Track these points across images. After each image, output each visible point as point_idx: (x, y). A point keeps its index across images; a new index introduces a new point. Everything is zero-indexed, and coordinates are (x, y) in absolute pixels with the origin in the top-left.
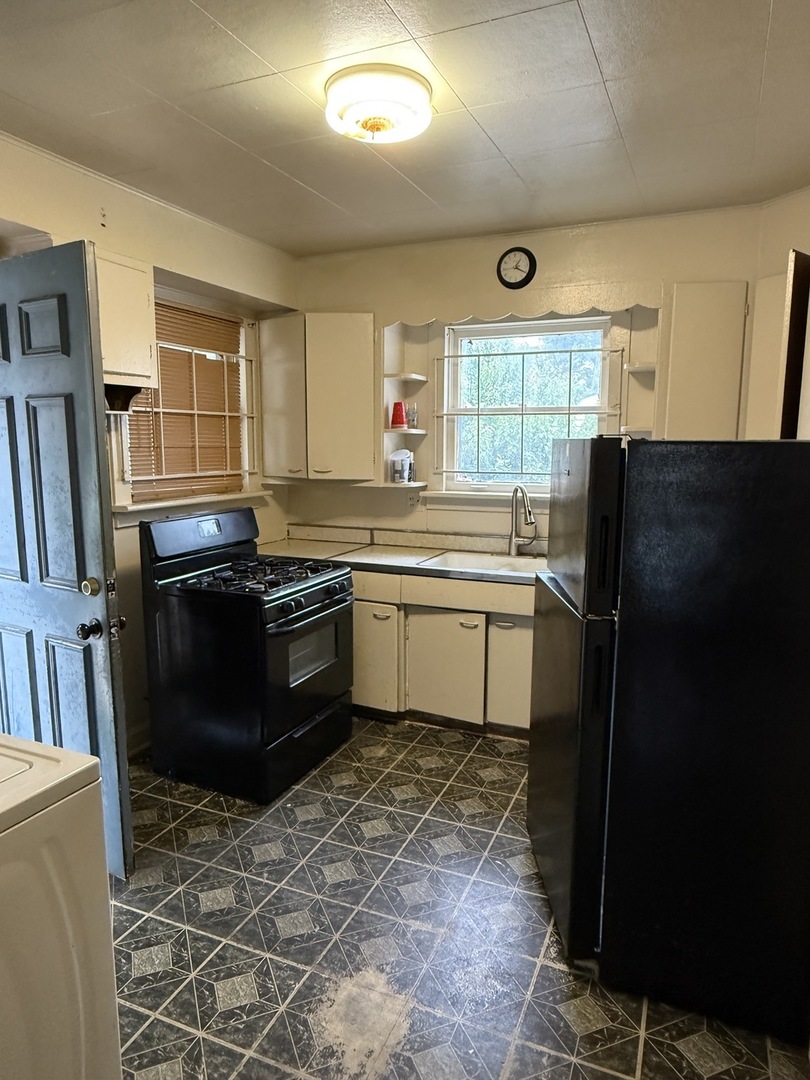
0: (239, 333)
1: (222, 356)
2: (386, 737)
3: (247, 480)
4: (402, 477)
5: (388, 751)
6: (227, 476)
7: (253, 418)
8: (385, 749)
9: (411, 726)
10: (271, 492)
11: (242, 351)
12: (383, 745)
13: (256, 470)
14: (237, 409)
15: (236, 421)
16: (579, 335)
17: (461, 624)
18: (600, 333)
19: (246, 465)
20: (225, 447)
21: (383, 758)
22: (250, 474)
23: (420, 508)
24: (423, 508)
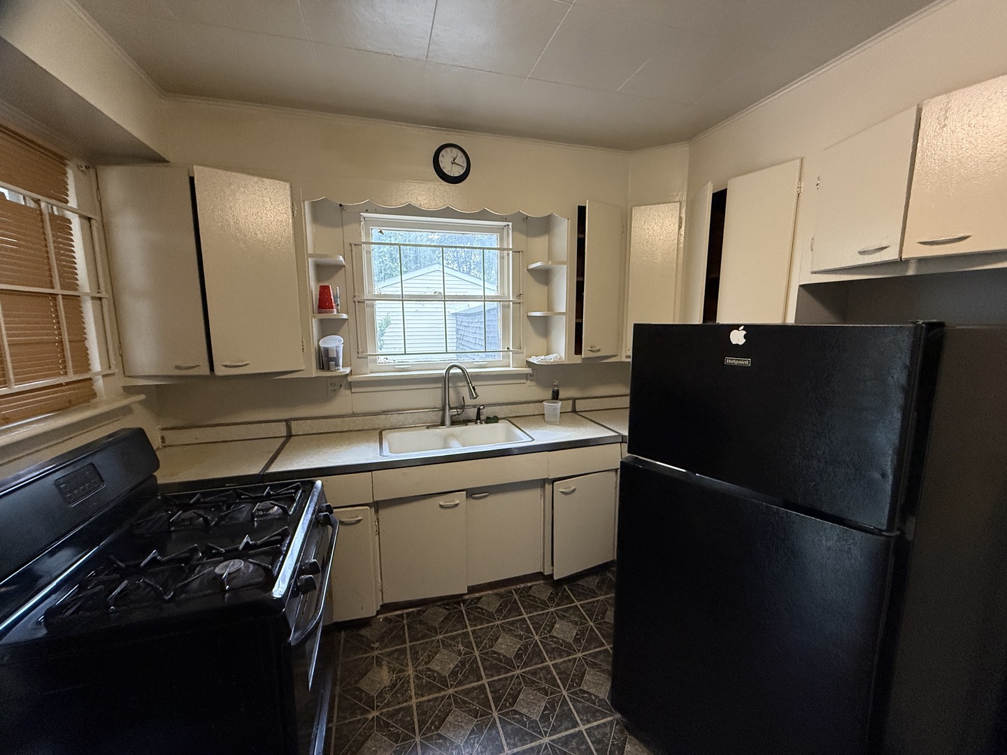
0: (65, 174)
1: (37, 201)
2: (372, 649)
3: (99, 384)
4: (337, 365)
5: (391, 670)
6: (68, 384)
7: (100, 299)
8: (385, 668)
9: (386, 619)
10: (142, 397)
11: (73, 203)
12: (379, 664)
13: (114, 370)
14: (75, 286)
15: (74, 302)
16: (479, 236)
17: (441, 506)
18: (495, 236)
19: (96, 365)
20: (61, 342)
21: (394, 685)
22: (104, 376)
23: (345, 392)
24: (348, 392)
